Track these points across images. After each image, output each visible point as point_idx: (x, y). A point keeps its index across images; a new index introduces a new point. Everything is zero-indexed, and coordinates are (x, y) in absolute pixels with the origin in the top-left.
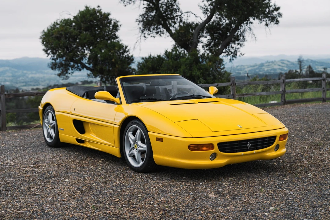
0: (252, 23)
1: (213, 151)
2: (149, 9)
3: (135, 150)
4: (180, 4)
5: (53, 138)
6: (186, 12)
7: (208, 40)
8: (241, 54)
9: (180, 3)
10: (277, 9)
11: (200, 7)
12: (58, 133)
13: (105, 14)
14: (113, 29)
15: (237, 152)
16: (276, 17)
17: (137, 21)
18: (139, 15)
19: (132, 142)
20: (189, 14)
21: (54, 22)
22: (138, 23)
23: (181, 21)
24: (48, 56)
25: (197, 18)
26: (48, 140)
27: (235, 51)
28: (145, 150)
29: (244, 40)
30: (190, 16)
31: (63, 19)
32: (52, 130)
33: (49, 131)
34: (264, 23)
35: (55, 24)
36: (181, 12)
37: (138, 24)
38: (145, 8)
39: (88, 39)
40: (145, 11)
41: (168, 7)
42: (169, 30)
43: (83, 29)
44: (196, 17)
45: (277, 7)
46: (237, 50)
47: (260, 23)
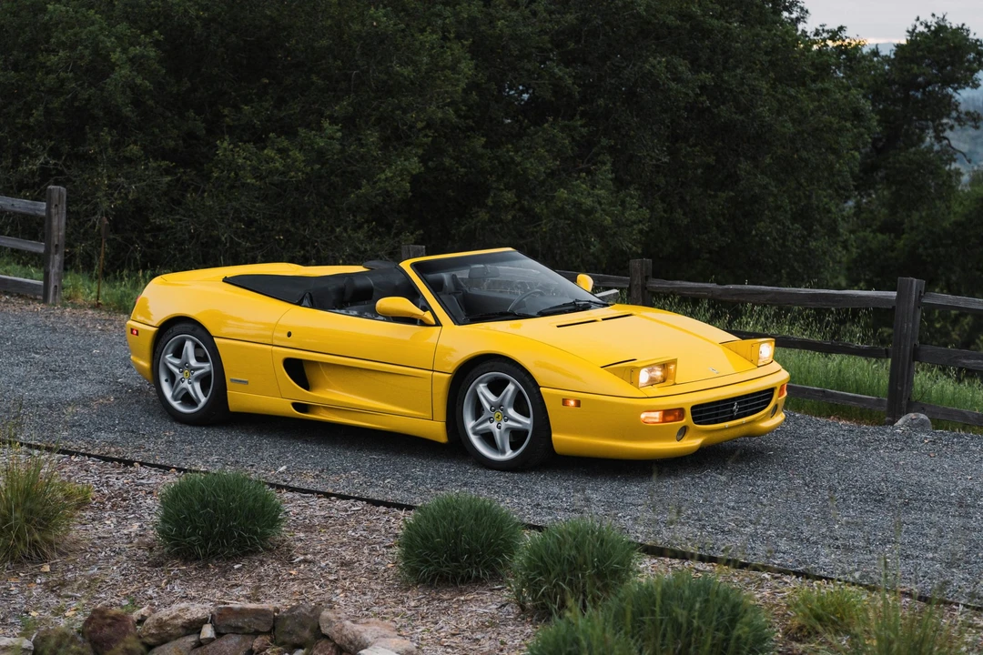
1: (684, 422)
3: (495, 424)
15: (716, 422)
19: (486, 405)
26: (180, 406)
28: (528, 429)
32: (197, 386)
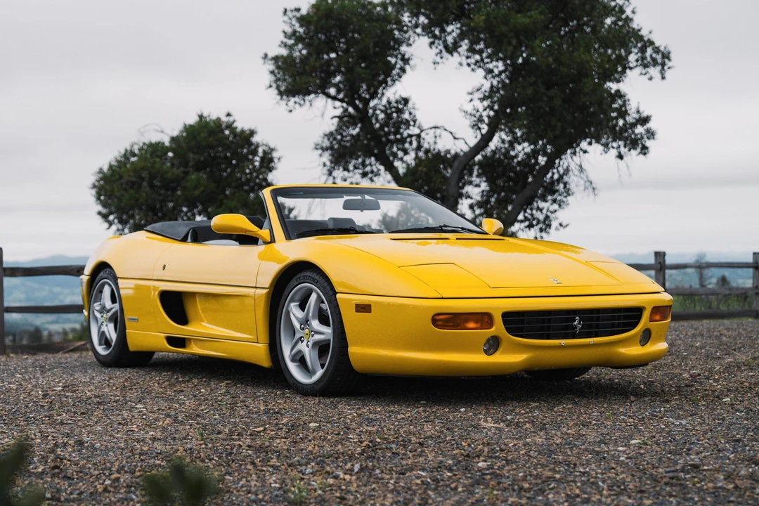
0: (585, 152)
1: (492, 331)
2: (345, 121)
3: (305, 343)
4: (418, 109)
5: (113, 344)
6: (431, 128)
7: (483, 191)
8: (561, 225)
9: (416, 107)
10: (644, 120)
11: (463, 114)
12: (125, 329)
13: (243, 131)
14: (261, 166)
15: (548, 338)
16: (642, 138)
17: (317, 149)
18: (322, 135)
19: (297, 325)
20: (438, 131)
21: (126, 150)
22: (320, 151)
23: (419, 147)
24: (109, 228)
25: (456, 141)
26: (101, 350)
27: (547, 217)
28: (329, 340)
29: (568, 192)
30: (440, 136)
31: (147, 142)
32: (111, 326)
33: (104, 328)
34: (613, 152)
35: (128, 154)
36: (419, 127)
37: (321, 155)
38: (335, 117)
39: (202, 188)
40: (336, 124)
41: (389, 116)
42: (390, 168)
43: (193, 166)
44: (455, 138)
45: (644, 115)
46: (552, 216)
47: (603, 153)
